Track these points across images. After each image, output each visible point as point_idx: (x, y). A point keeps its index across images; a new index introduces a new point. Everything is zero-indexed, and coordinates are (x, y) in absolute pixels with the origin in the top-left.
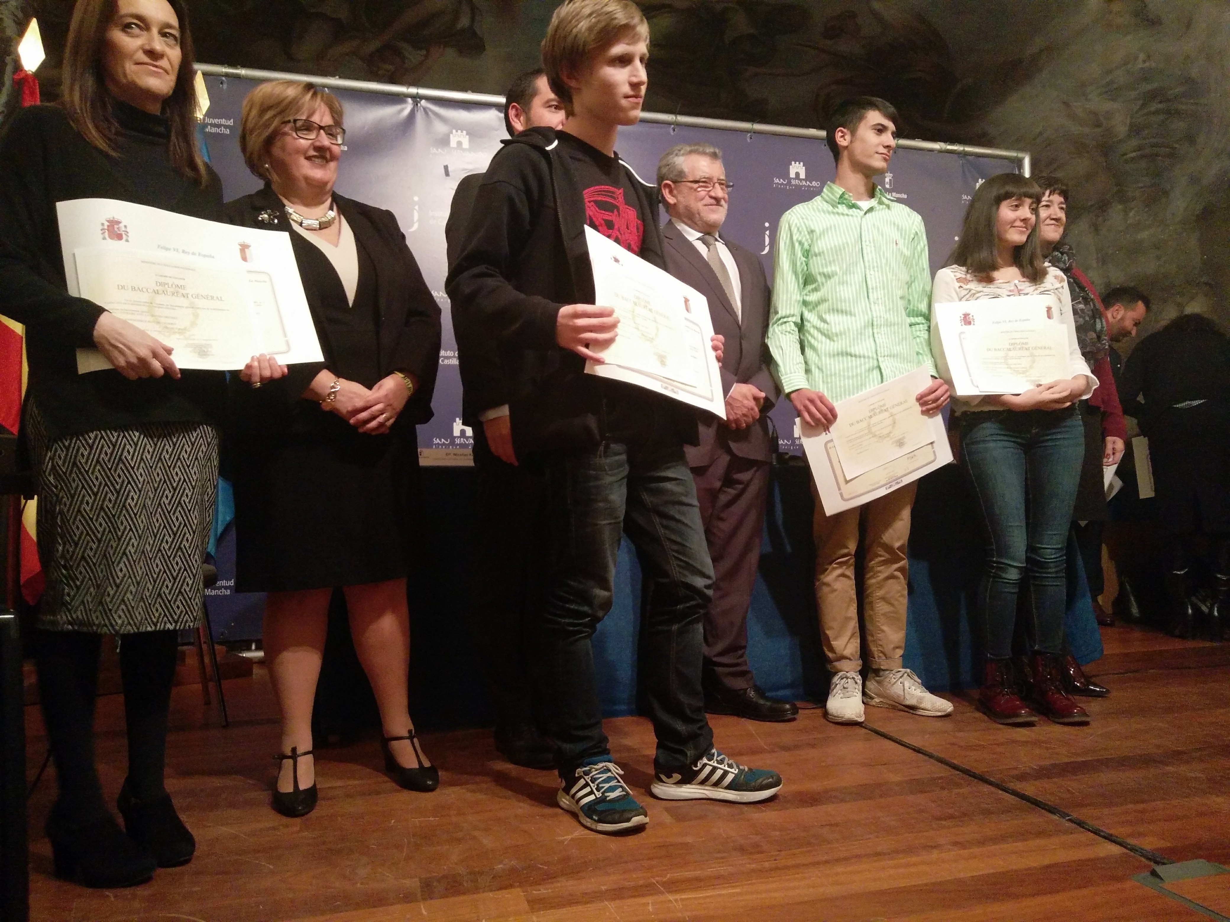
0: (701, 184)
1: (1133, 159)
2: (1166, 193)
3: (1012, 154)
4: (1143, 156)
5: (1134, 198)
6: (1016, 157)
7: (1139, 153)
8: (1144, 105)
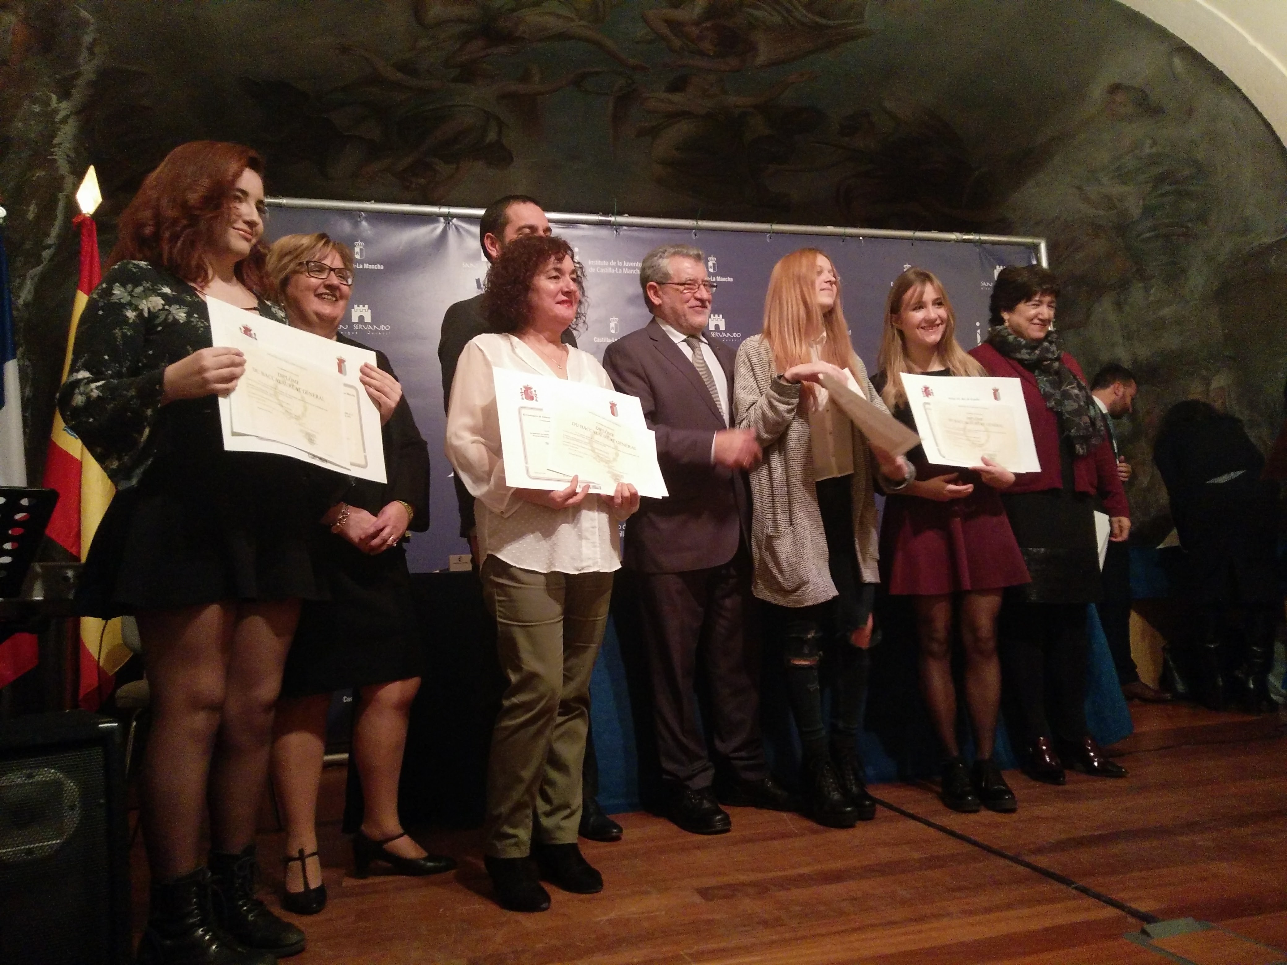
0: (687, 286)
1: (1149, 238)
2: (1184, 271)
3: (1029, 240)
4: (1157, 236)
5: (1153, 277)
6: (1033, 243)
7: (1153, 233)
8: (1155, 187)
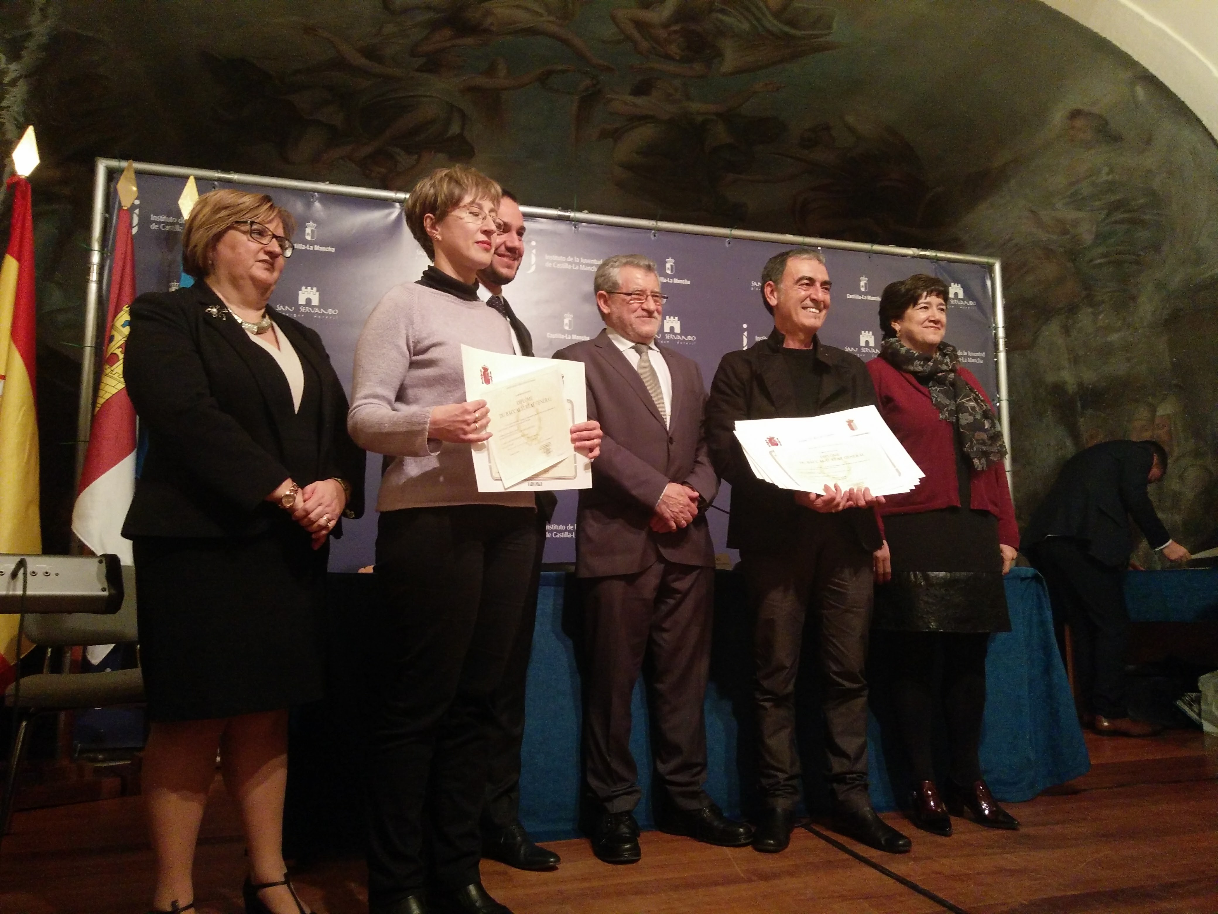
0: (634, 296)
1: (1100, 264)
2: (1134, 298)
3: (984, 260)
4: (1110, 263)
5: (1103, 302)
6: (988, 263)
7: (1105, 260)
8: (1108, 215)
